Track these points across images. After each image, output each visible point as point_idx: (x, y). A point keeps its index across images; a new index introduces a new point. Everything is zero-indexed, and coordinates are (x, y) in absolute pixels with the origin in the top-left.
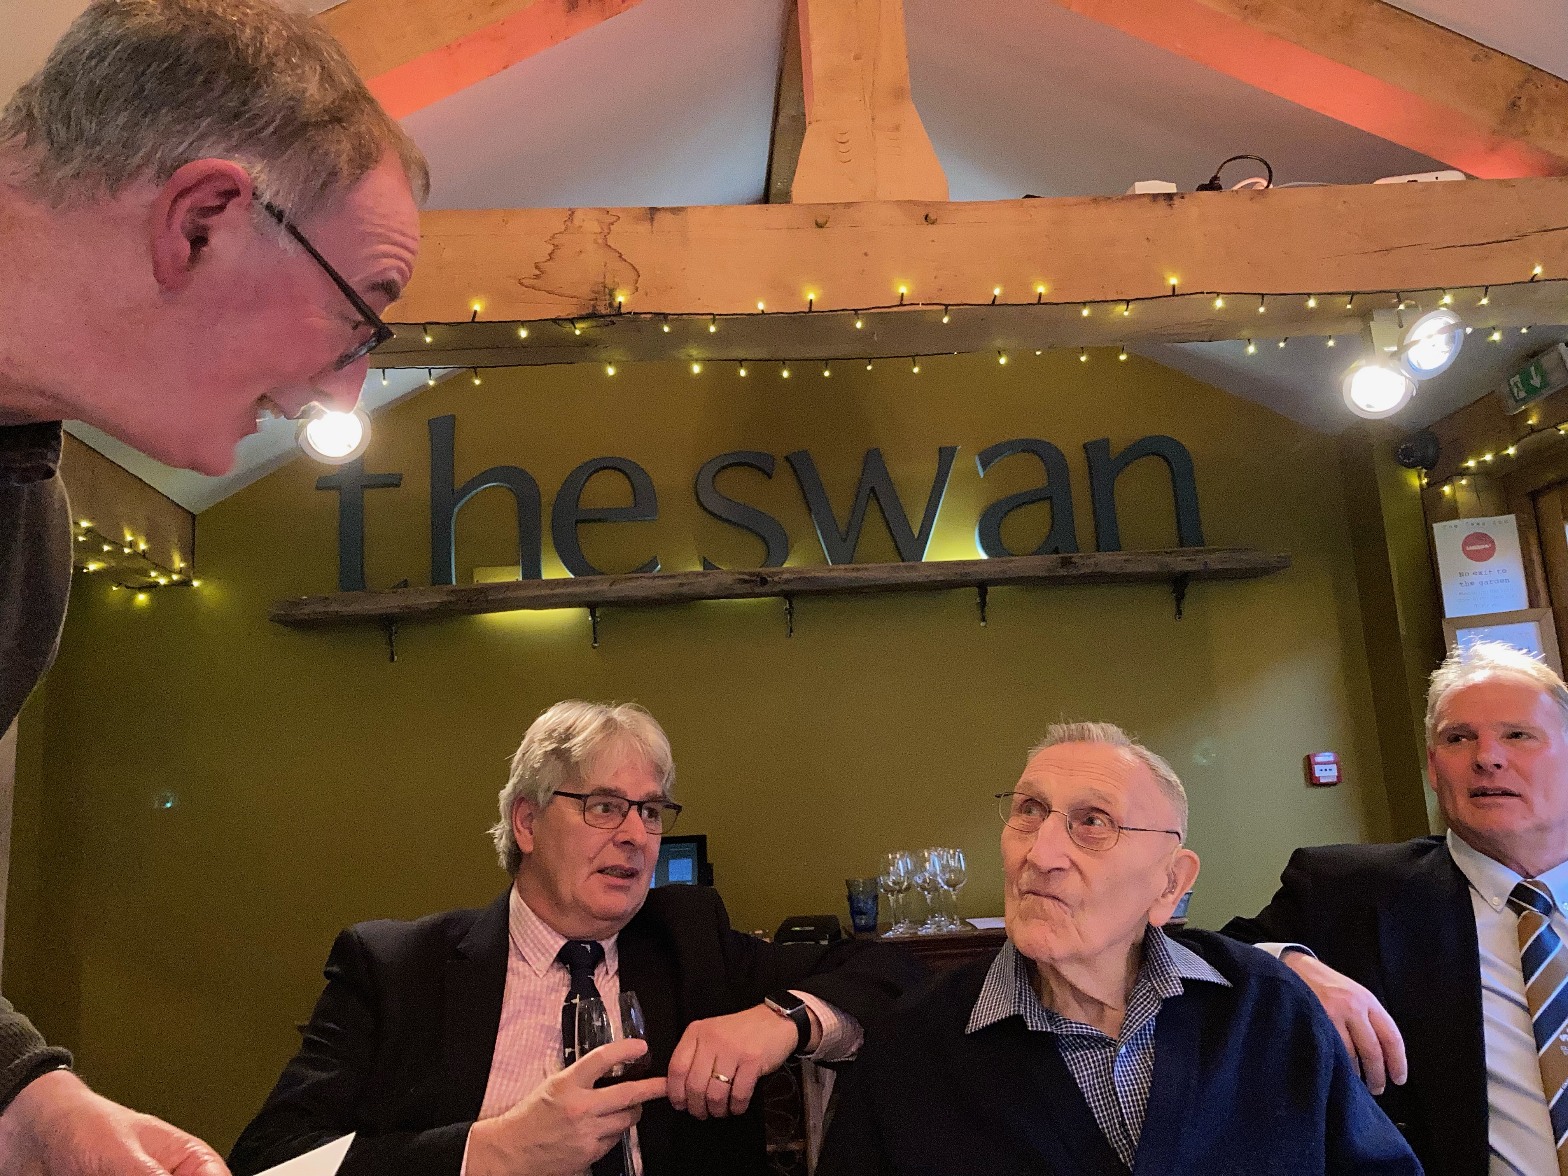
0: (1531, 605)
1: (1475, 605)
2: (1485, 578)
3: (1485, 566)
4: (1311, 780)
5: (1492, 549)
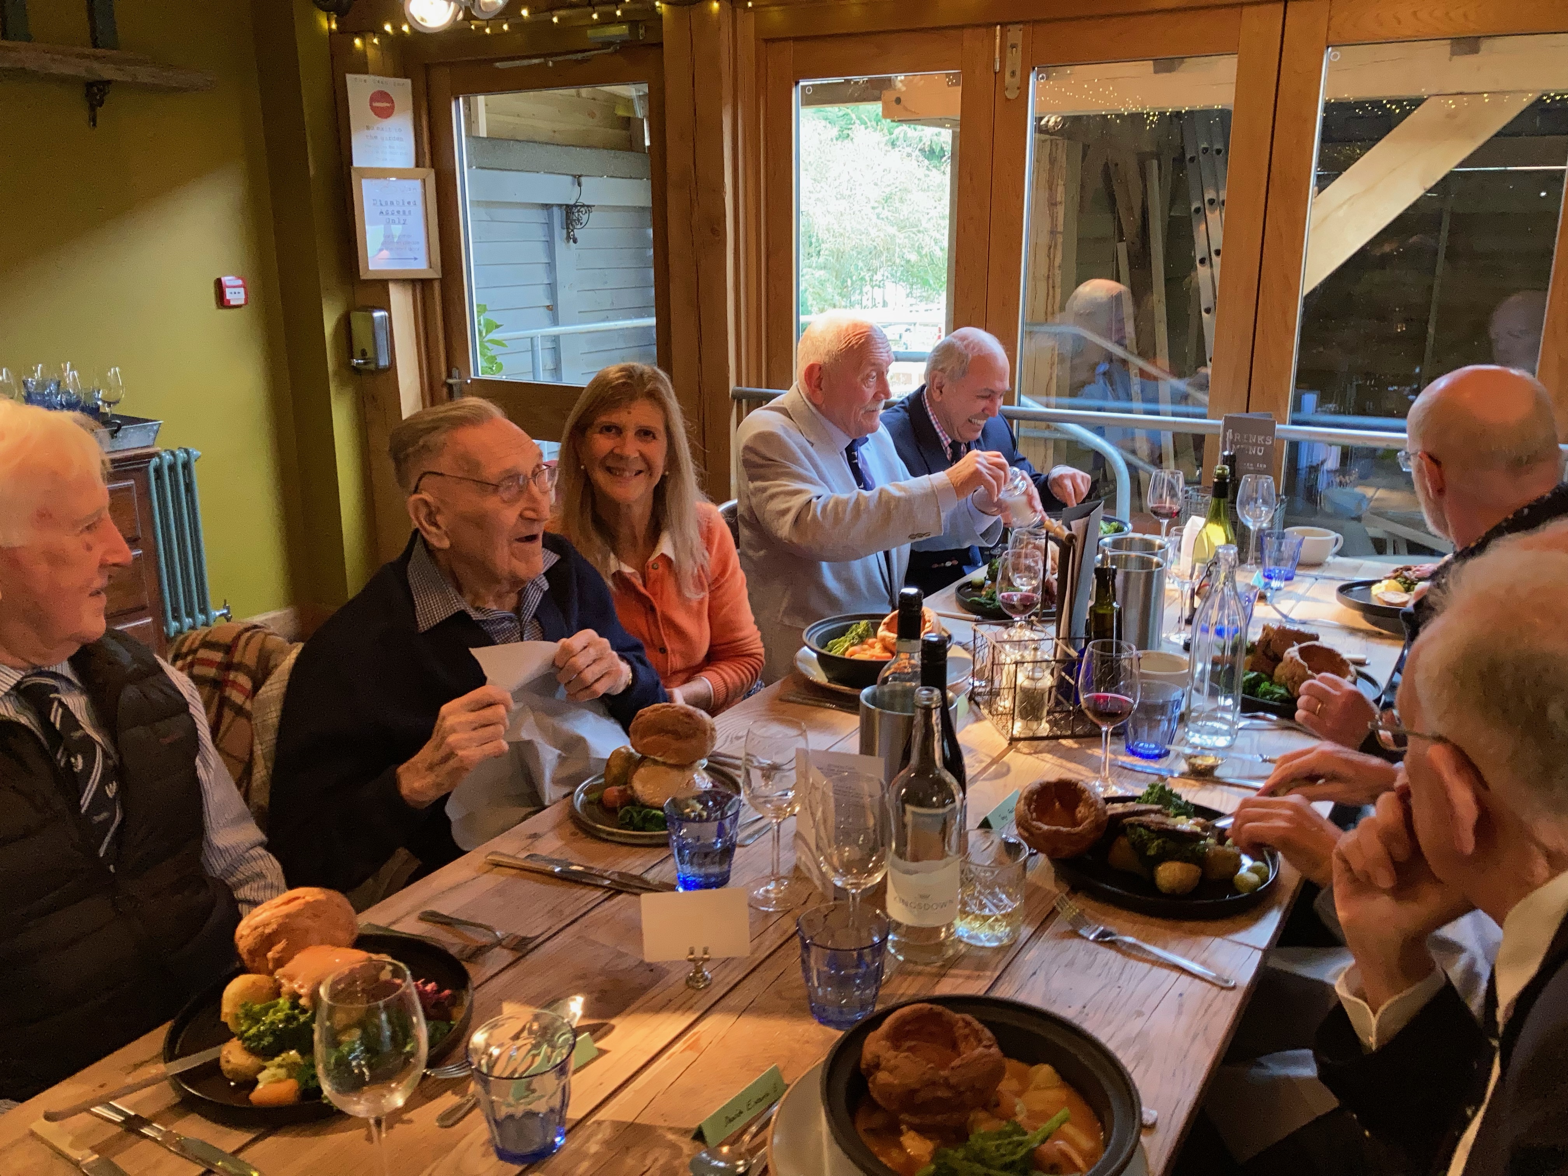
0: (417, 166)
1: (377, 158)
2: (385, 134)
3: (385, 123)
4: (222, 302)
5: (392, 108)
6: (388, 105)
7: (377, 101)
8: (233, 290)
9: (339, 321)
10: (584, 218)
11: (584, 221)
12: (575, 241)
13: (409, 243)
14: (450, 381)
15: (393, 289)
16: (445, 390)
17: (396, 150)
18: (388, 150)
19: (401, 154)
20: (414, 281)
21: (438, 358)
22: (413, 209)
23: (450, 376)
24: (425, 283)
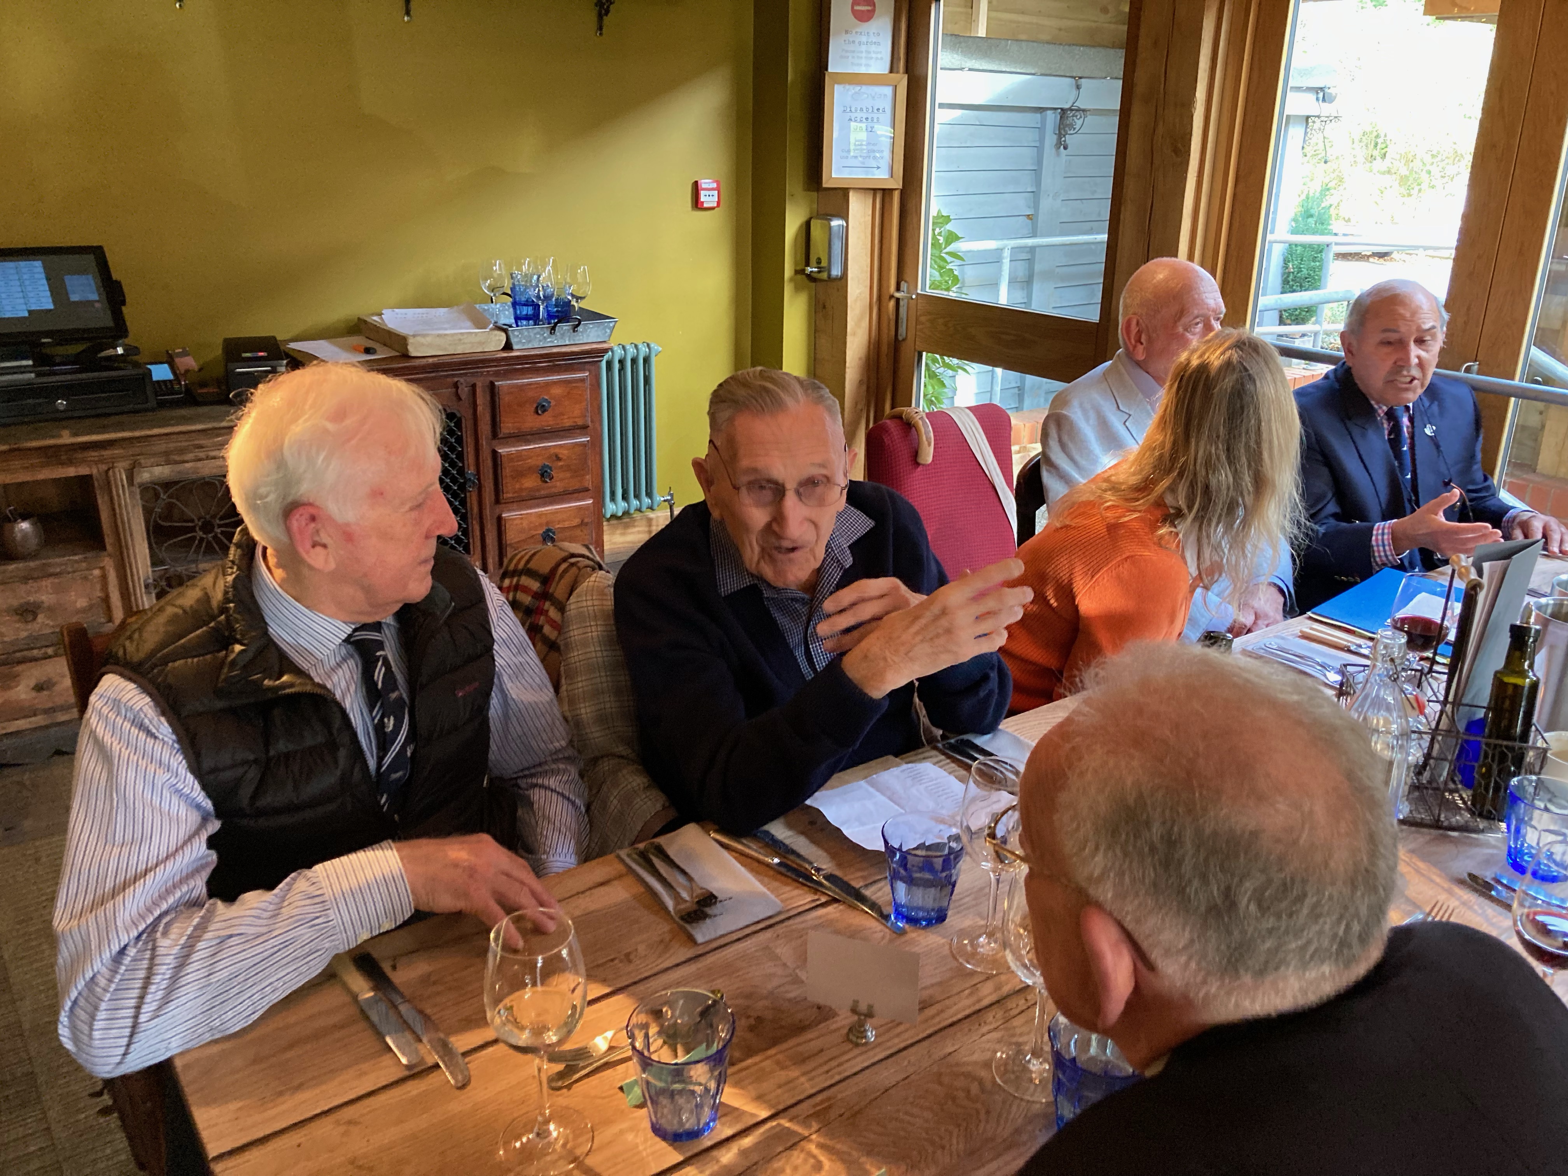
0: (891, 71)
1: (852, 64)
2: (864, 39)
3: (865, 27)
4: (697, 204)
5: (873, 11)
6: (869, 8)
7: (859, 4)
8: (707, 193)
9: (801, 226)
10: (1079, 123)
11: (1077, 127)
12: (1065, 148)
13: (874, 151)
14: (897, 295)
15: (853, 199)
16: (892, 303)
17: (874, 56)
18: (864, 55)
19: (877, 58)
20: (875, 190)
21: (889, 270)
22: (881, 116)
23: (898, 289)
24: (886, 193)
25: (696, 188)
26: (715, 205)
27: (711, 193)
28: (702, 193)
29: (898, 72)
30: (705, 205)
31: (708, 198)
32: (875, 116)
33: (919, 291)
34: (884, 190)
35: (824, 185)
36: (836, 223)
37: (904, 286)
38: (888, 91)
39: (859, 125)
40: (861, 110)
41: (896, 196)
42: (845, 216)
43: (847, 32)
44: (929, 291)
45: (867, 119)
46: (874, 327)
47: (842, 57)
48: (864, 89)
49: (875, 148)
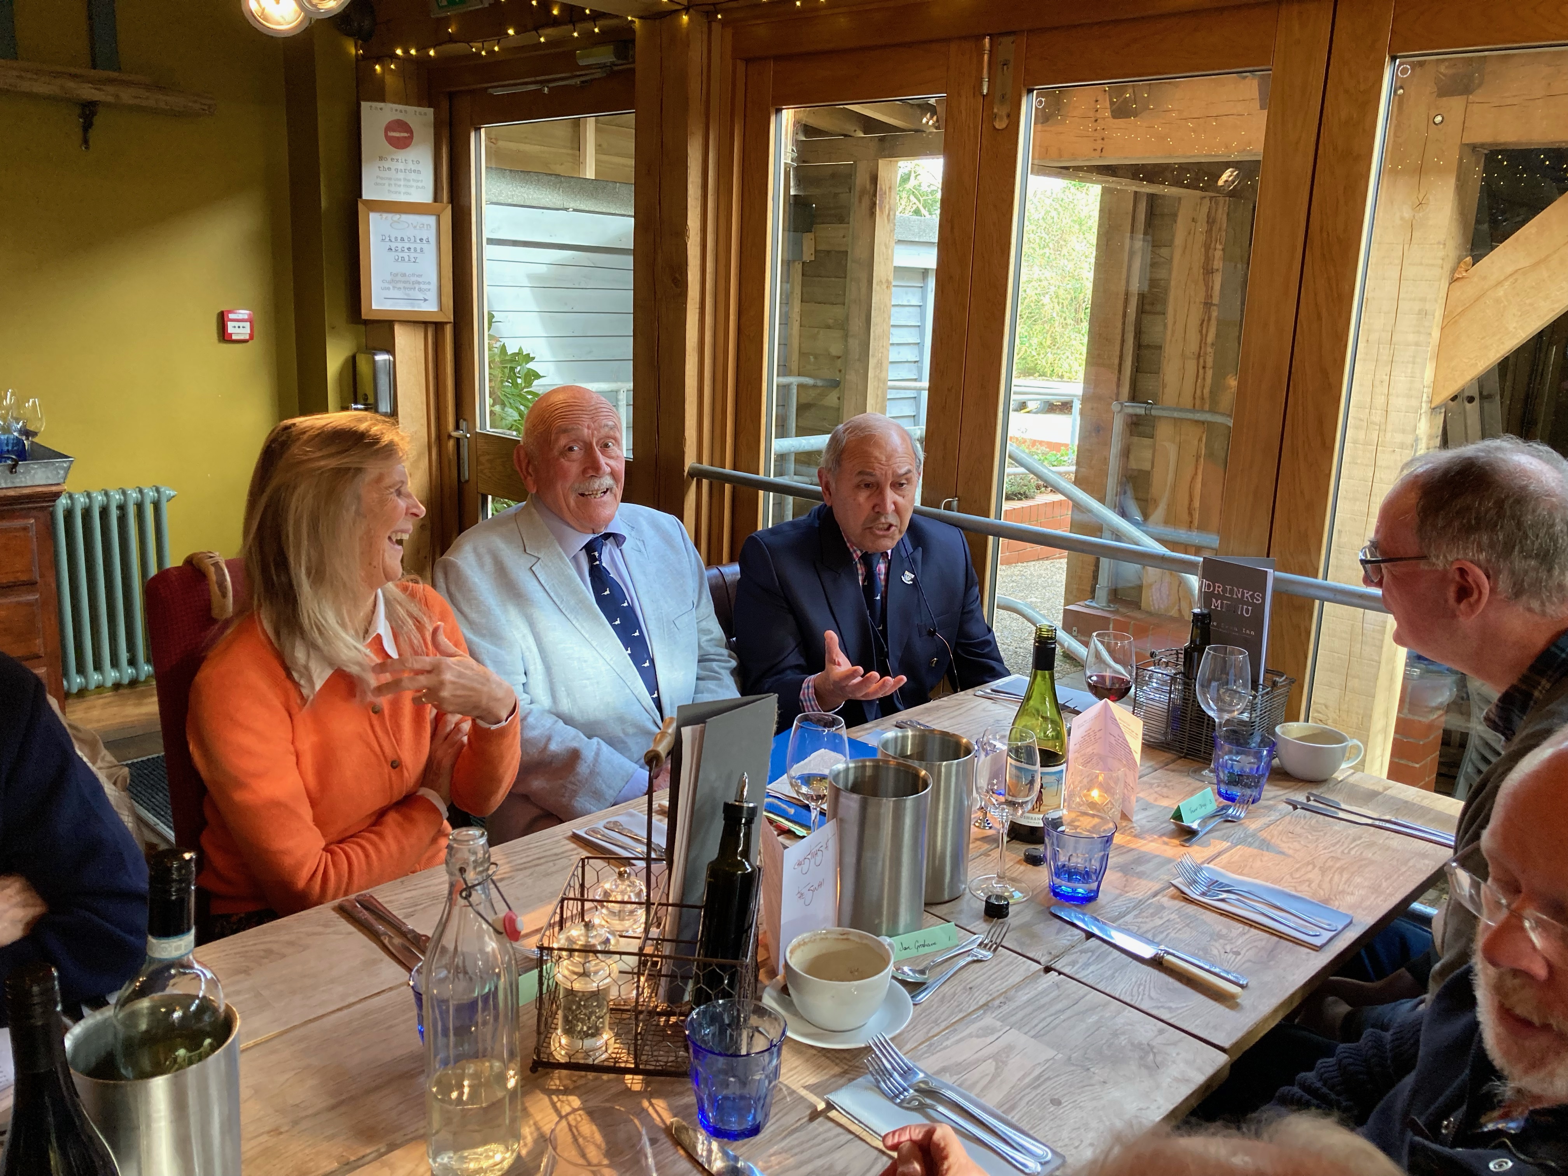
0: (435, 200)
1: (389, 191)
2: (401, 166)
3: (401, 155)
4: (224, 336)
5: (411, 138)
6: (406, 135)
7: (394, 131)
8: (237, 324)
9: (344, 364)
13: (419, 283)
14: (455, 434)
15: (399, 331)
16: (451, 443)
17: (412, 183)
18: (402, 183)
19: (417, 187)
20: (426, 324)
21: (446, 408)
22: (425, 246)
23: (457, 427)
24: (438, 326)
25: (222, 320)
26: (247, 337)
27: (241, 324)
28: (230, 325)
29: (442, 202)
30: (234, 337)
31: (238, 329)
32: (418, 247)
33: (478, 430)
34: (436, 324)
35: (365, 316)
36: (381, 358)
37: (463, 424)
38: (431, 220)
39: (401, 255)
40: (402, 239)
41: (449, 330)
42: (391, 351)
43: (381, 158)
44: (489, 430)
45: (409, 249)
46: (434, 469)
47: (377, 184)
48: (404, 217)
49: (420, 279)
